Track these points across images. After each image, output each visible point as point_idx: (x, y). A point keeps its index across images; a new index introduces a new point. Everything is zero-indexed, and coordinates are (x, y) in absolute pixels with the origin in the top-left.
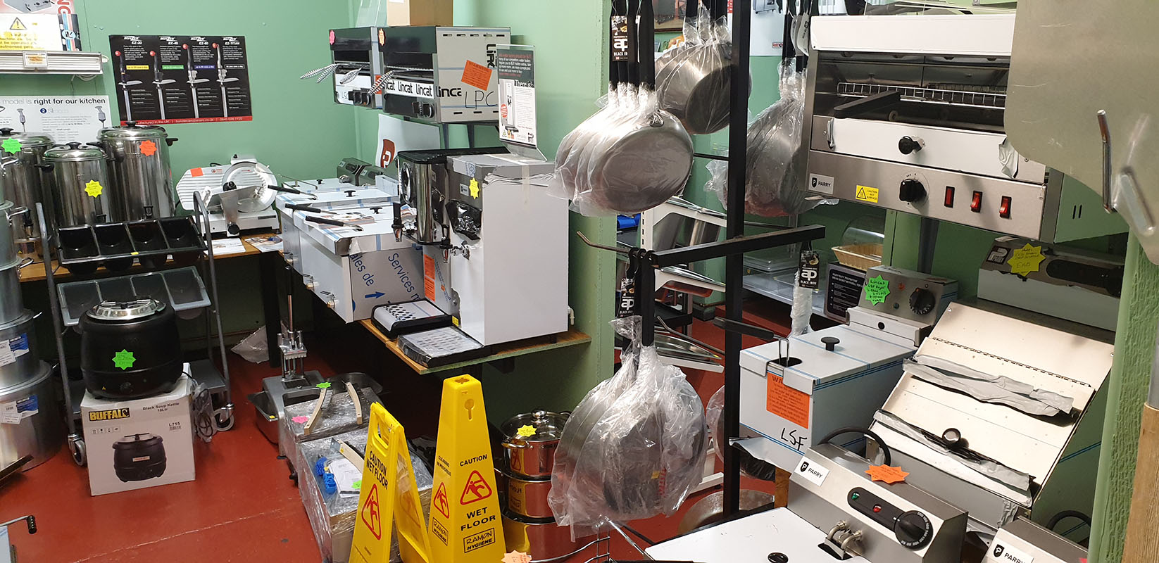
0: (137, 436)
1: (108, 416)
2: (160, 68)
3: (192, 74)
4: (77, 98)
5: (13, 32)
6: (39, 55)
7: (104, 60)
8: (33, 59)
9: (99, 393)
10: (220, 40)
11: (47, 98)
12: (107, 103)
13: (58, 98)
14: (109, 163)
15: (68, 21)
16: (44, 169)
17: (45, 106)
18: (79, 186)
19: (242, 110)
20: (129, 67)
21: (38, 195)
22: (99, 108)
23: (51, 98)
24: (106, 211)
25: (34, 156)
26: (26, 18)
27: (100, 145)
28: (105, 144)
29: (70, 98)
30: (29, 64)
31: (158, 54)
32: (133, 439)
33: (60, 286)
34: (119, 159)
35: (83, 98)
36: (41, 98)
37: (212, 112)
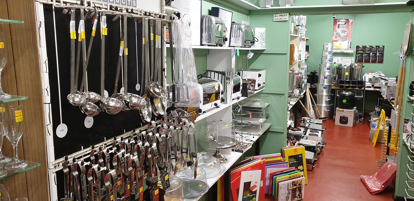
0: (344, 116)
1: (340, 111)
2: (365, 52)
3: (371, 53)
4: (348, 57)
5: (340, 45)
6: (343, 49)
7: (354, 50)
8: (342, 50)
9: (340, 107)
10: (379, 47)
11: (343, 57)
12: (353, 59)
13: (345, 57)
14: (351, 69)
15: (350, 43)
16: (339, 69)
17: (342, 59)
18: (344, 73)
19: (381, 62)
20: (359, 52)
21: (337, 73)
22: (352, 60)
23: (344, 57)
24: (348, 78)
25: (338, 68)
26: (342, 43)
27: (350, 66)
28: (351, 66)
29: (347, 57)
30: (341, 51)
31: (365, 49)
32: (343, 116)
33: (338, 90)
34: (353, 69)
35: (349, 57)
36: (342, 57)
37: (374, 62)
